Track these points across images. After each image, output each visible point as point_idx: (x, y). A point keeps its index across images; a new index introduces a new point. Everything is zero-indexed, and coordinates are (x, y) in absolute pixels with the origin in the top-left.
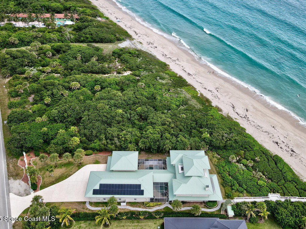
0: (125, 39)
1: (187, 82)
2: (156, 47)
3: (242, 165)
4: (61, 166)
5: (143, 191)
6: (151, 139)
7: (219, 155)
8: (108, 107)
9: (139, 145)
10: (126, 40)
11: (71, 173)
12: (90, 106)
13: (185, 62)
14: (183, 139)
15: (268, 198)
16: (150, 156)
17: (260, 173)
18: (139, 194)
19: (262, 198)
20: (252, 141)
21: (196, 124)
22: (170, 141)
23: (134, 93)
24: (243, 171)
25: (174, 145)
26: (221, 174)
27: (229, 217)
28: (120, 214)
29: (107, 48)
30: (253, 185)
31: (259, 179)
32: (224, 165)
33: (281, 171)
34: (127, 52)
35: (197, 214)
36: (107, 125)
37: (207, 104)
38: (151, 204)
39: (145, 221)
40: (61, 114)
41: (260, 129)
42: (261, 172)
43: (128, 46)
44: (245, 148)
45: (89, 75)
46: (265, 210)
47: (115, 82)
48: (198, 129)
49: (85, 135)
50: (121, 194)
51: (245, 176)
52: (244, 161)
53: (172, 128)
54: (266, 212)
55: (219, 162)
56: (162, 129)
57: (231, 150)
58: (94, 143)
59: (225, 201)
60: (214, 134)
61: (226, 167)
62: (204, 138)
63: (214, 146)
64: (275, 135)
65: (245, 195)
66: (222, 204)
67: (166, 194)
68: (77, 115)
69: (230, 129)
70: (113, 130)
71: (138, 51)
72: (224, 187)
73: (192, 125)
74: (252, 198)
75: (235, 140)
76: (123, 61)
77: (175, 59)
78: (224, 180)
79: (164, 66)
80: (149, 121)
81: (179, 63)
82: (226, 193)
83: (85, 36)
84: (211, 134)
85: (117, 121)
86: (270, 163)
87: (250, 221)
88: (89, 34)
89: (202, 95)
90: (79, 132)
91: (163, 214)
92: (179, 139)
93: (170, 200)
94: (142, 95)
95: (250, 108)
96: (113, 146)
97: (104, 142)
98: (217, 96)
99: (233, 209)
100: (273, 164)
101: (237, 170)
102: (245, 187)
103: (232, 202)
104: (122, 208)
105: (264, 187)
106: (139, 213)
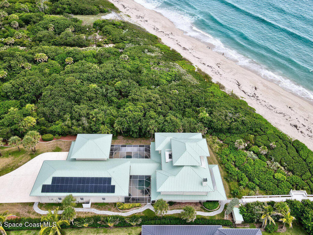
0: (110, 11)
1: (182, 57)
2: (147, 21)
3: (252, 152)
4: (9, 154)
5: (114, 187)
6: (131, 118)
7: (221, 140)
8: (79, 81)
9: (114, 126)
10: (111, 13)
11: (19, 164)
12: (55, 79)
13: (179, 37)
14: (173, 118)
15: (290, 196)
16: (130, 141)
17: (277, 163)
18: (108, 192)
19: (282, 197)
20: (264, 123)
21: (192, 102)
22: (156, 121)
23: (115, 66)
24: (254, 160)
25: (161, 126)
26: (224, 164)
27: (236, 225)
28: (78, 220)
29: (87, 20)
30: (268, 180)
31: (276, 171)
32: (228, 152)
33: (305, 161)
34: (110, 24)
35: (190, 220)
36: (75, 102)
37: (206, 80)
38: (126, 206)
39: (116, 229)
40: (16, 89)
41: (273, 110)
42: (277, 161)
43: (113, 18)
44: (256, 131)
45: (62, 48)
46: (289, 213)
47: (93, 54)
48: (194, 108)
49: (44, 115)
50: (83, 192)
51: (257, 168)
52: (255, 148)
53: (160, 105)
54: (290, 217)
55: (221, 149)
56: (146, 106)
57: (236, 134)
58: (55, 124)
59: (229, 201)
60: (214, 113)
61: (231, 156)
62: (202, 118)
63: (214, 129)
64: (293, 117)
65: (257, 192)
66: (226, 206)
67: (147, 192)
68: (37, 90)
69: (236, 108)
70: (82, 108)
71: (124, 23)
72: (228, 182)
73: (186, 103)
74: (267, 197)
75: (242, 121)
76: (105, 33)
77: (168, 33)
78: (228, 172)
79: (154, 40)
80: (130, 97)
81: (173, 37)
82: (231, 189)
83: (62, 7)
84: (211, 113)
85: (88, 97)
86: (290, 150)
87: (266, 230)
88: (67, 4)
89: (199, 70)
90: (36, 110)
91: (140, 220)
92: (167, 118)
93: (152, 199)
94: (124, 68)
95: (260, 86)
96: (80, 127)
97: (68, 122)
98: (219, 72)
99: (242, 212)
100: (293, 152)
101: (245, 159)
102: (258, 182)
103: (240, 202)
104: (85, 211)
105: (283, 181)
106: (106, 219)
